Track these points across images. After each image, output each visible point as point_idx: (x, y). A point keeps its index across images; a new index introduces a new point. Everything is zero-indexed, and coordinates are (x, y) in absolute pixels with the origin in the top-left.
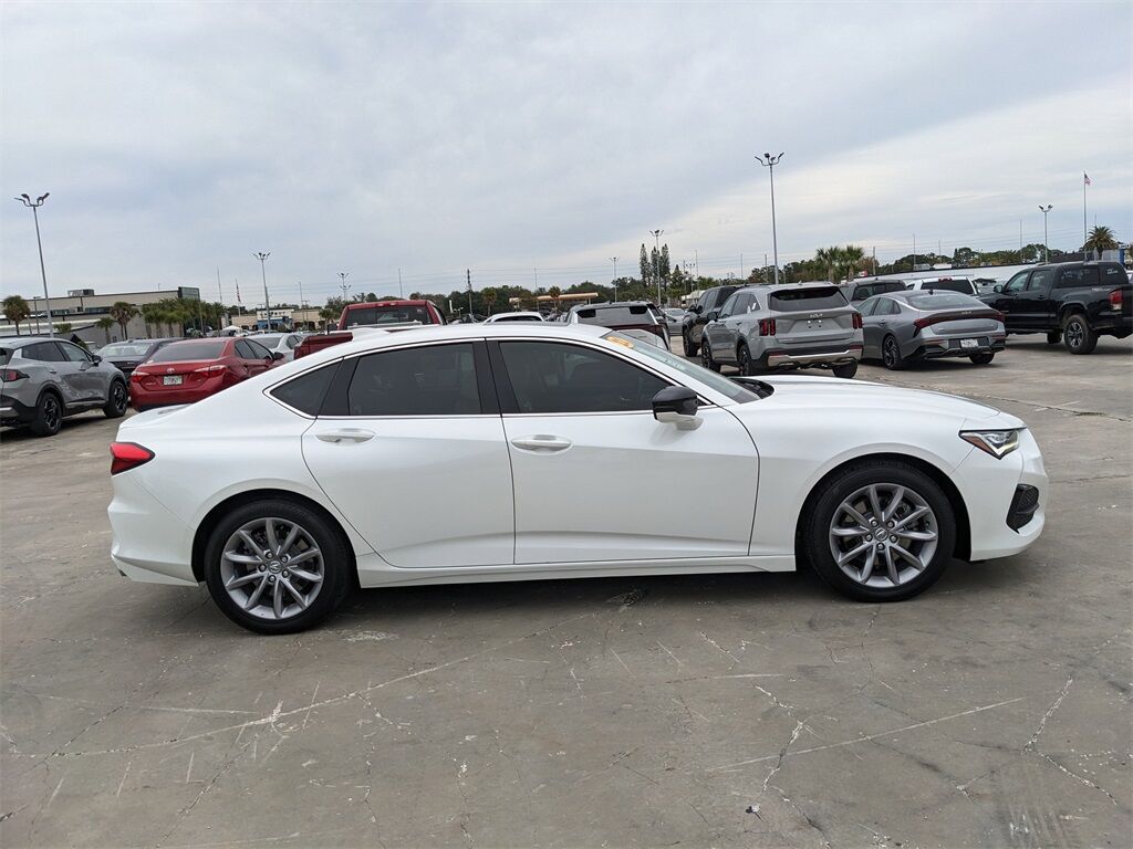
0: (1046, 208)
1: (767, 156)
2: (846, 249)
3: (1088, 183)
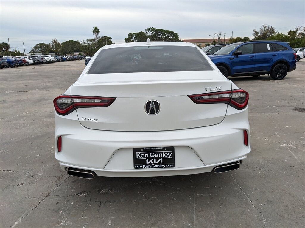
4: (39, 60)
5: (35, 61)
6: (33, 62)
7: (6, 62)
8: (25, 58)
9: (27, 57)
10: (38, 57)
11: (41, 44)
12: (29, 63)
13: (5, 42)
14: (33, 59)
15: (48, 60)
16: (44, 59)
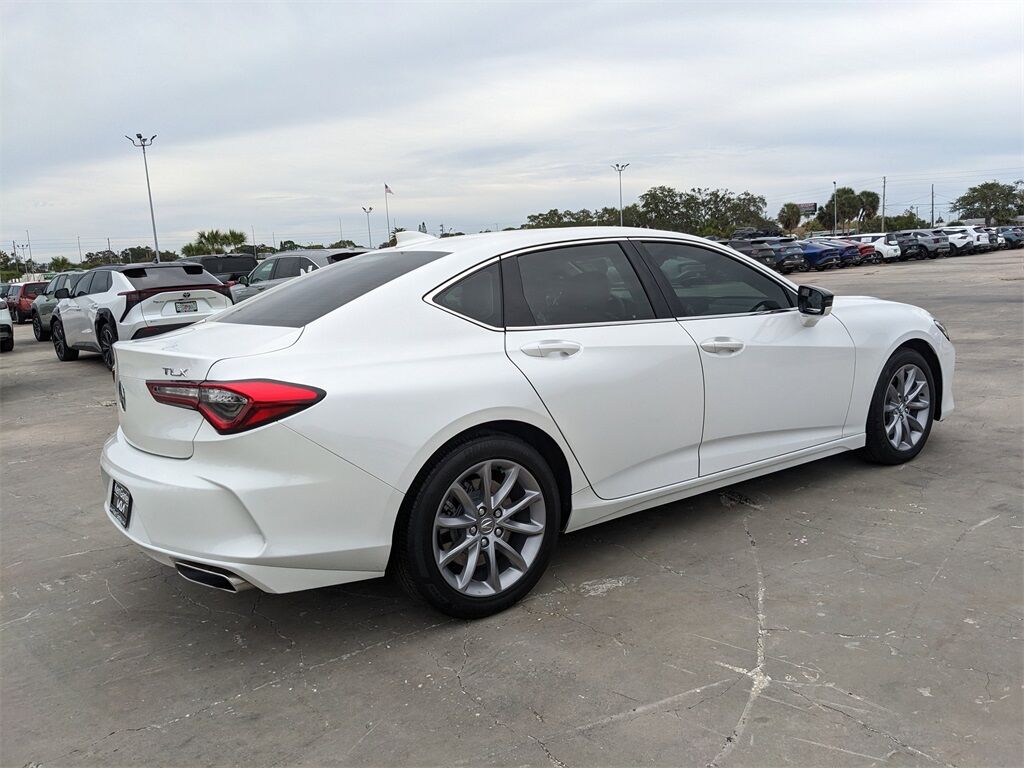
0: (368, 210)
1: (139, 136)
2: (228, 233)
3: (390, 192)
4: (925, 244)
5: (910, 247)
6: (899, 253)
7: (799, 255)
8: (874, 239)
9: (879, 237)
10: (923, 235)
11: (986, 186)
12: (885, 256)
13: (868, 190)
14: (900, 244)
15: (960, 244)
16: (947, 239)
